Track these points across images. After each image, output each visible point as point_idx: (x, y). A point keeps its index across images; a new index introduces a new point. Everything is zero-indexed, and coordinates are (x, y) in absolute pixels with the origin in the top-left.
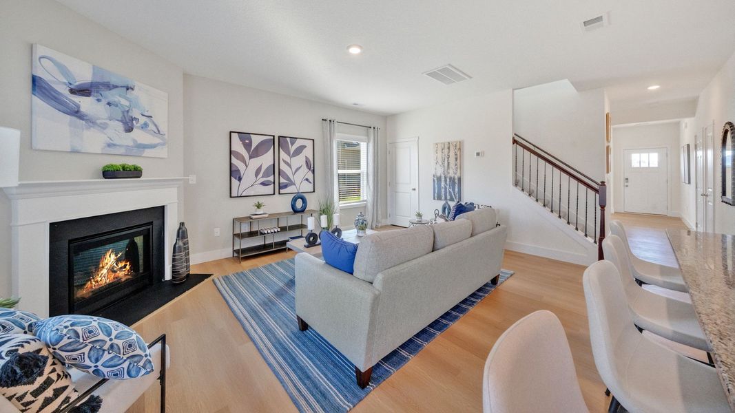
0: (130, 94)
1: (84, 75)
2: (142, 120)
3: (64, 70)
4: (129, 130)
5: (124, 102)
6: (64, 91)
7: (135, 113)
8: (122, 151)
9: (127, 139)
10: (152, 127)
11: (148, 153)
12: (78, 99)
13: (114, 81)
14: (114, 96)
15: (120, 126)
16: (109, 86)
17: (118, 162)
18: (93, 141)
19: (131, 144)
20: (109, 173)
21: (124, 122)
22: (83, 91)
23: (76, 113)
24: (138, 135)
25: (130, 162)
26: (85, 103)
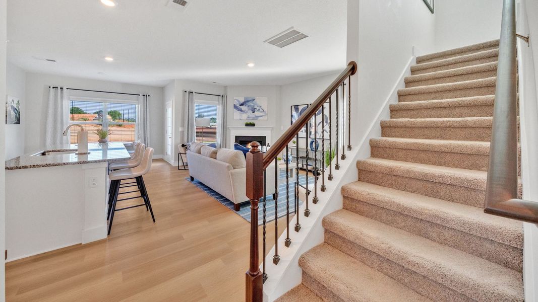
0: (254, 102)
1: (242, 100)
2: (258, 108)
3: (238, 101)
4: (254, 112)
5: (252, 104)
6: (238, 105)
7: (256, 107)
8: (251, 119)
9: (253, 115)
10: (261, 110)
11: (260, 118)
12: (241, 107)
13: (249, 99)
14: (250, 104)
15: (251, 112)
16: (248, 101)
17: (249, 122)
18: (244, 116)
19: (254, 116)
20: (247, 125)
21: (252, 110)
22: (242, 105)
23: (241, 110)
24: (257, 113)
25: (252, 122)
26: (243, 108)
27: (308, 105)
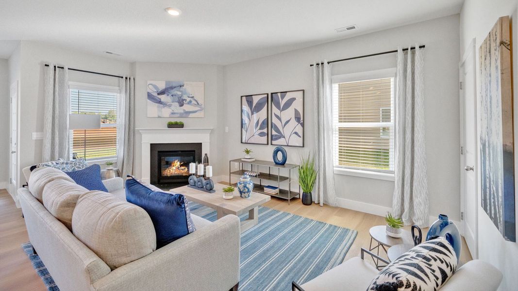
0: (181, 89)
2: (188, 99)
3: (155, 87)
4: (181, 105)
5: (179, 93)
6: (155, 94)
7: (185, 97)
8: (178, 115)
9: (180, 110)
10: (194, 102)
11: (191, 115)
13: (174, 85)
14: (175, 92)
15: (177, 104)
16: (172, 88)
17: (173, 121)
19: (183, 112)
20: (171, 125)
21: (179, 102)
22: (162, 93)
23: (160, 102)
24: (186, 107)
26: (163, 98)
27: (268, 94)
